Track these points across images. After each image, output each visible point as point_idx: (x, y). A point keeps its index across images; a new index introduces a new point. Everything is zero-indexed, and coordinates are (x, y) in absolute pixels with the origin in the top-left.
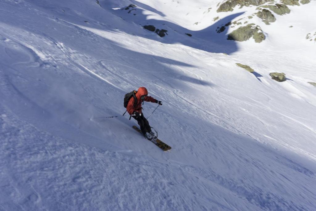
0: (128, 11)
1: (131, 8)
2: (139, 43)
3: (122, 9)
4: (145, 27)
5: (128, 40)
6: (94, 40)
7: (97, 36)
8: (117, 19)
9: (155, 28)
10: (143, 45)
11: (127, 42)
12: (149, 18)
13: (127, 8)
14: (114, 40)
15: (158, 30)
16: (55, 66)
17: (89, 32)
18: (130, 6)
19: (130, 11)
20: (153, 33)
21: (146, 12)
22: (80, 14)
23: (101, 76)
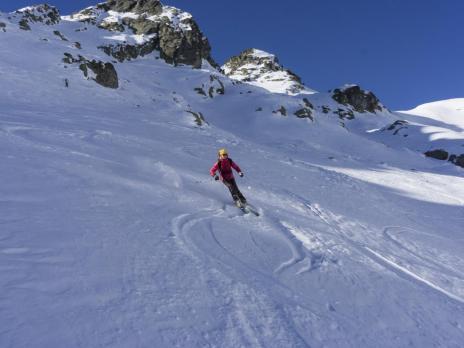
0: (394, 131)
1: (397, 127)
2: (427, 185)
3: (383, 130)
4: (428, 154)
5: (408, 182)
6: (354, 187)
7: (354, 180)
8: (378, 147)
9: (447, 153)
10: (437, 188)
11: (406, 185)
12: (435, 137)
13: (392, 127)
14: (382, 183)
15: (453, 157)
16: (335, 262)
17: (340, 174)
18: (396, 123)
19: (396, 132)
20: (446, 164)
21: (428, 129)
22: (318, 147)
23: (411, 270)
